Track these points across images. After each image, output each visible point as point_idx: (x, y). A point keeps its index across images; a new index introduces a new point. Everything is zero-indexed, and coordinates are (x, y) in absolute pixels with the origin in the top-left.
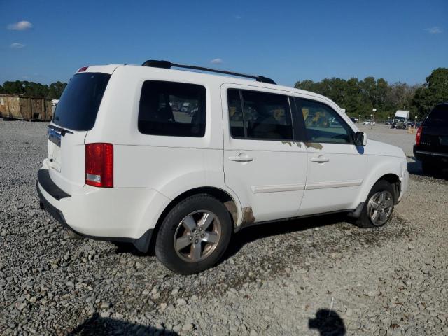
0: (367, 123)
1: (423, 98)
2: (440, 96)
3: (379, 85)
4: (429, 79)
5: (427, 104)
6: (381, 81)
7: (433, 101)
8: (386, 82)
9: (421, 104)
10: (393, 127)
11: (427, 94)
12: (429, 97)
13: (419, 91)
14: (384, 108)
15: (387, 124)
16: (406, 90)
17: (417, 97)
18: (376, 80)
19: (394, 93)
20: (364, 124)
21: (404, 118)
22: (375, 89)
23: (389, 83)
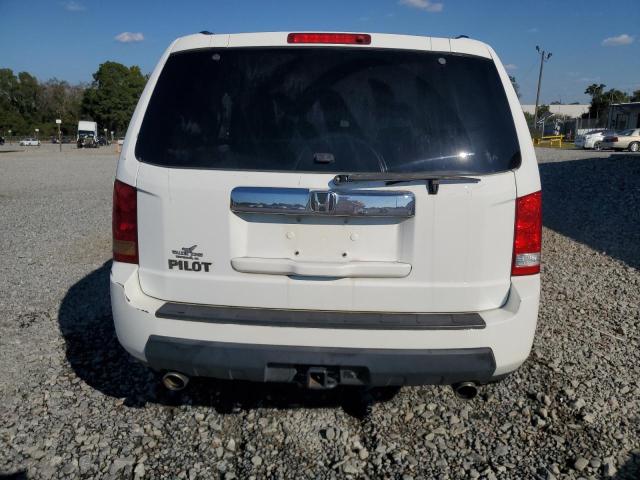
0: (26, 143)
1: (96, 103)
2: (118, 100)
3: (23, 83)
4: (98, 76)
5: (104, 112)
6: (24, 76)
7: (110, 108)
8: (35, 78)
9: (96, 112)
10: (80, 146)
11: (100, 97)
12: (104, 102)
13: (87, 93)
14: (40, 118)
15: (55, 142)
16: (67, 91)
17: (86, 101)
18: (16, 74)
19: (51, 96)
20: (22, 145)
21: (93, 132)
22: (18, 88)
23: (38, 79)
